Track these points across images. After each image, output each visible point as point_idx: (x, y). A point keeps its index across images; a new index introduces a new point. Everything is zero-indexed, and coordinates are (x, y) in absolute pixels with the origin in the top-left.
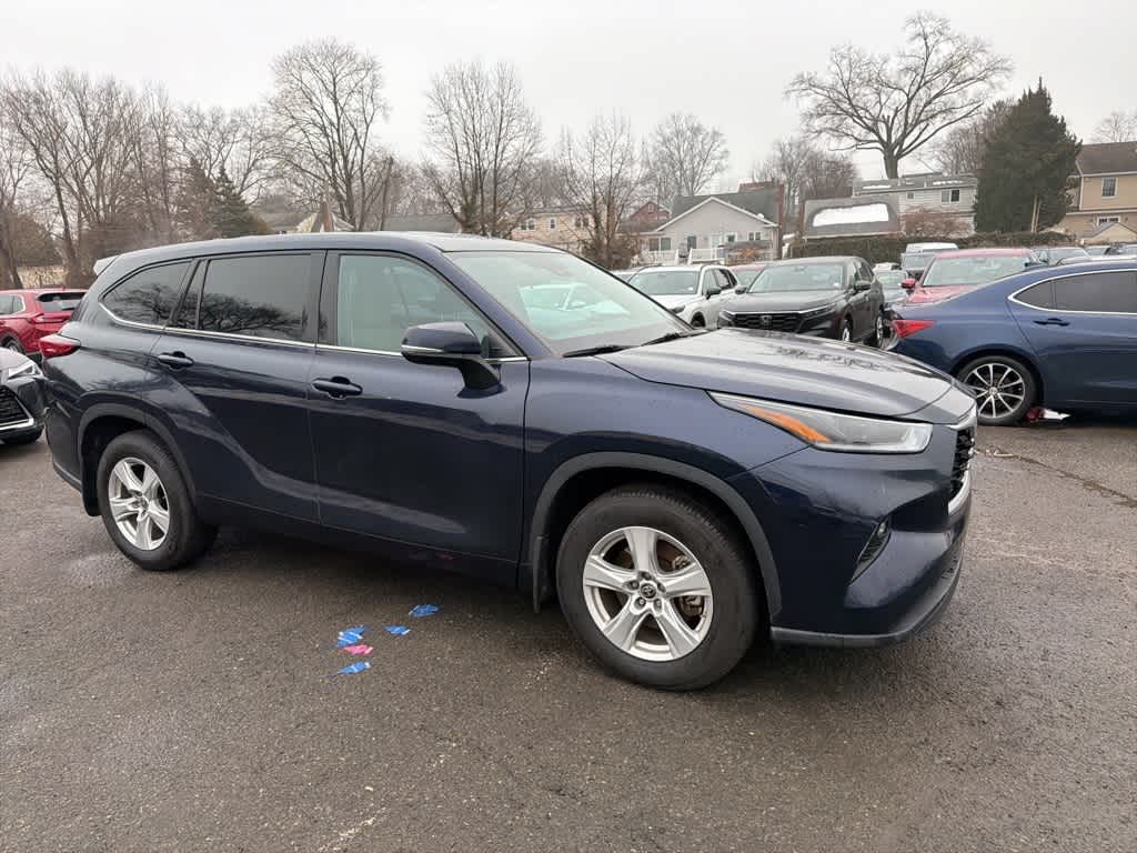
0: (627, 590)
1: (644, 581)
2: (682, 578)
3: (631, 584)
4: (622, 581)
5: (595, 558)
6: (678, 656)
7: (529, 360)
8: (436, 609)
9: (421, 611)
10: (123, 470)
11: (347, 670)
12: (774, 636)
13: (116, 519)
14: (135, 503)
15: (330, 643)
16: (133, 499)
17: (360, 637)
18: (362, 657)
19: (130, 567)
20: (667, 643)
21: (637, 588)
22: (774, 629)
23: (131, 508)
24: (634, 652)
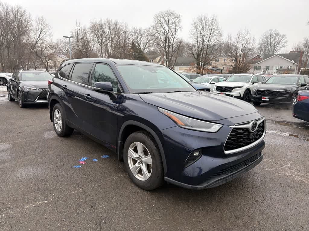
0: (136, 159)
1: (141, 158)
2: (148, 158)
3: (138, 158)
4: (135, 156)
5: (131, 149)
6: (145, 180)
7: (124, 94)
8: (108, 157)
9: (105, 156)
10: (56, 112)
11: (75, 167)
12: (165, 180)
13: (55, 123)
14: (58, 120)
15: (78, 160)
16: (58, 119)
17: (85, 160)
18: (82, 164)
19: (56, 135)
20: (142, 175)
21: (139, 159)
22: (165, 177)
23: (57, 121)
24: (137, 176)
